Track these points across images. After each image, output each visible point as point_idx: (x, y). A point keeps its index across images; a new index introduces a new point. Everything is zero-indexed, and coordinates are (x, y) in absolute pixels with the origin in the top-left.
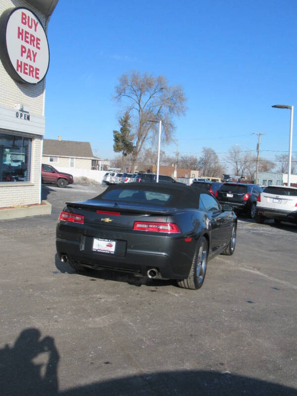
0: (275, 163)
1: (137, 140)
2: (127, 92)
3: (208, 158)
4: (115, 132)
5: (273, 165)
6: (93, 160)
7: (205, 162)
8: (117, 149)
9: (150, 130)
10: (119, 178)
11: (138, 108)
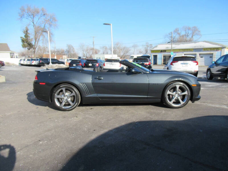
0: (99, 50)
1: (35, 41)
2: (25, 16)
3: (70, 49)
4: (21, 38)
5: (99, 51)
6: (10, 53)
7: (68, 52)
8: (24, 46)
9: (41, 36)
10: (28, 61)
11: (33, 25)
